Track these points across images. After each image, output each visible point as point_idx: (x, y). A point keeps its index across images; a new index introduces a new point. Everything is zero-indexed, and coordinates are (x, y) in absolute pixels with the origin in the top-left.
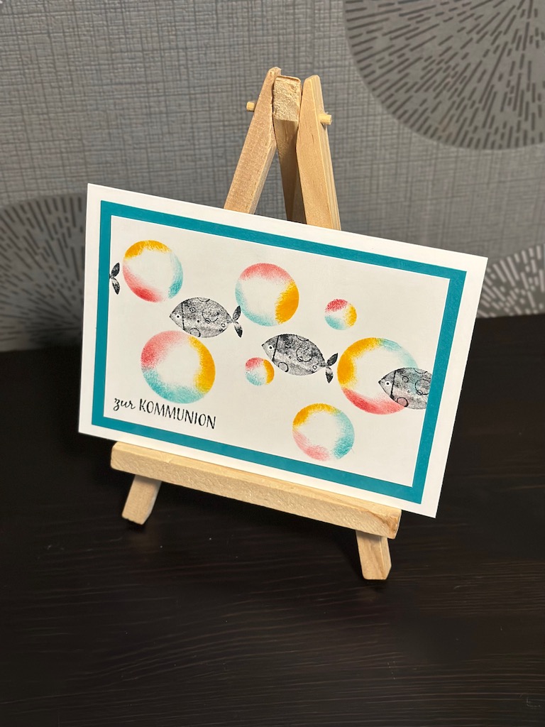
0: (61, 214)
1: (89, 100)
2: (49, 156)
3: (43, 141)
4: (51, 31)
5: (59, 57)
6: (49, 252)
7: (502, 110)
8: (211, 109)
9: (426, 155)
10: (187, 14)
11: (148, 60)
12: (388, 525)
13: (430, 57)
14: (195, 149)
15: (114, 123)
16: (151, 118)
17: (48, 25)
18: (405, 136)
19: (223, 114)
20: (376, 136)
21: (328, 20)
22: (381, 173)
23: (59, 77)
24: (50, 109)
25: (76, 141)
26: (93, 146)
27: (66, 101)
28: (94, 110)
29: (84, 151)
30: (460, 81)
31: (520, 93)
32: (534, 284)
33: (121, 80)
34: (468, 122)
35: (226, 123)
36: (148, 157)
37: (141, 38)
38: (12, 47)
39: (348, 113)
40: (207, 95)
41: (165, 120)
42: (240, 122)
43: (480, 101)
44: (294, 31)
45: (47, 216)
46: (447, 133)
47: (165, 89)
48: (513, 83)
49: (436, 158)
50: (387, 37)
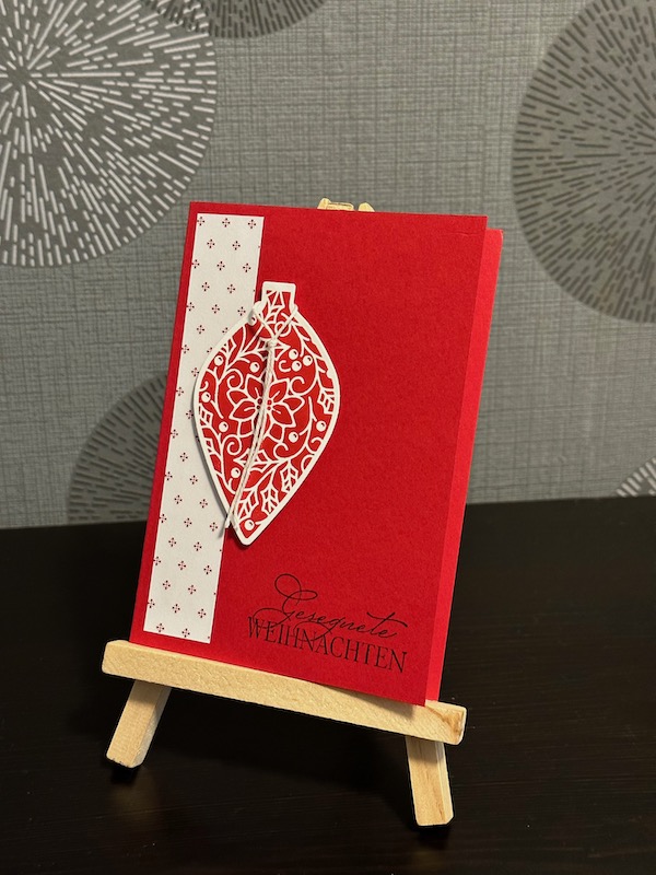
9: (589, 326)
10: (369, 174)
17: (241, 180)
18: (569, 304)
20: (540, 303)
21: (496, 184)
30: (619, 249)
34: (628, 293)
43: (639, 272)
44: (466, 194)
49: (599, 330)
50: (551, 203)
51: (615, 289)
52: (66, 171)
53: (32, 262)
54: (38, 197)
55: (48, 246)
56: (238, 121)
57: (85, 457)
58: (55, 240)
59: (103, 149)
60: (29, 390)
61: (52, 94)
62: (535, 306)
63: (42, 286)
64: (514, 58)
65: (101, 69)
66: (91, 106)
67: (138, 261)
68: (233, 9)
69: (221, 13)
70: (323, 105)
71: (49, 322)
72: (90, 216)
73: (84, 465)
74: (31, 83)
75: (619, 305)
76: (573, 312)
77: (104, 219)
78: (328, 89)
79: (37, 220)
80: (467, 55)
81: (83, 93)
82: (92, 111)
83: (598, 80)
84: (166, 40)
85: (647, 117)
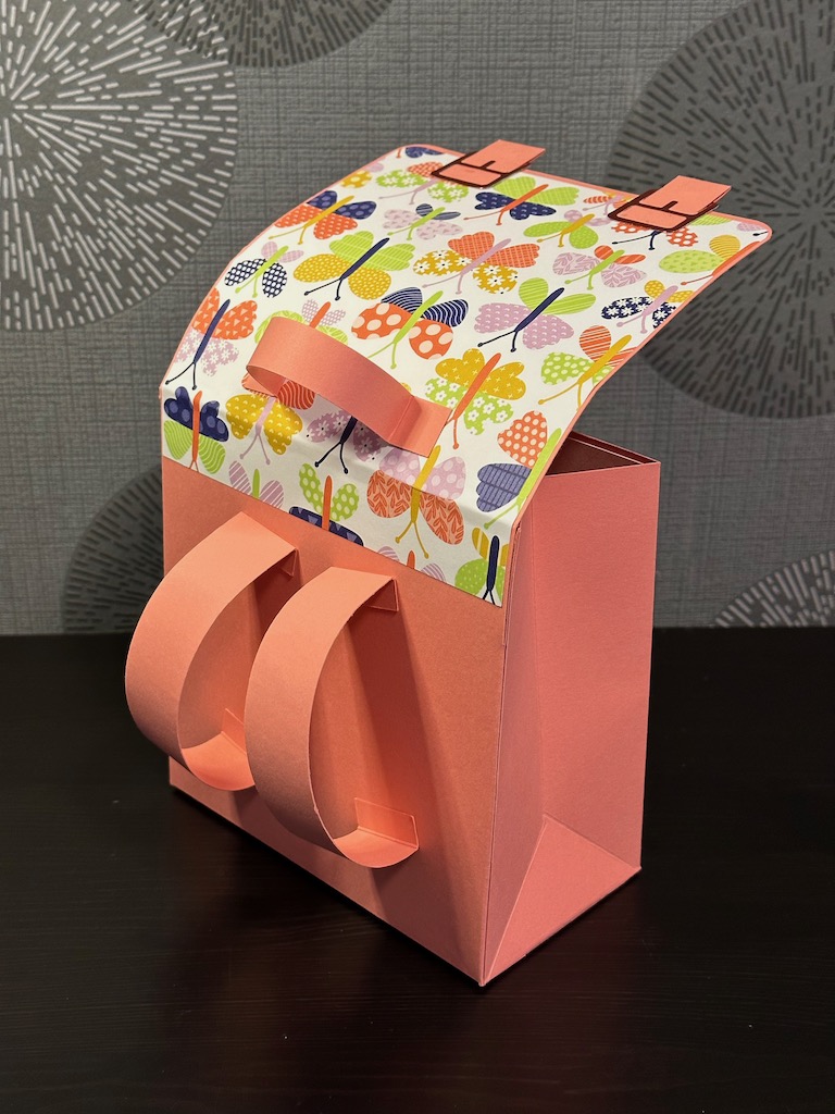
9: (691, 419)
18: (666, 392)
43: (755, 357)
46: (715, 393)
48: (794, 336)
51: (725, 375)
52: (57, 220)
53: (18, 325)
54: (24, 251)
55: (37, 306)
56: (263, 166)
57: (83, 551)
58: (45, 300)
59: (101, 195)
60: (16, 472)
61: (39, 129)
62: (624, 393)
63: (29, 353)
64: (603, 97)
65: (98, 101)
66: (86, 144)
67: (143, 327)
68: (258, 33)
69: (244, 37)
70: (367, 148)
71: (38, 395)
72: (86, 273)
73: (83, 560)
74: (15, 116)
75: (728, 397)
76: (672, 402)
77: (103, 277)
78: (373, 130)
79: (24, 276)
80: (544, 92)
81: (77, 129)
82: (88, 150)
83: (708, 125)
84: (177, 67)
85: (769, 171)
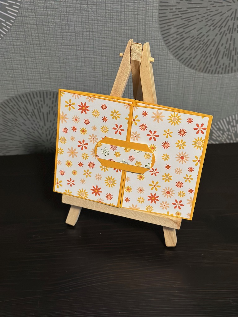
0: (39, 99)
1: (52, 52)
2: (35, 75)
3: (33, 69)
4: (37, 24)
5: (41, 34)
6: (33, 114)
7: (222, 58)
8: (102, 56)
9: (191, 76)
10: (94, 17)
11: (77, 36)
12: (177, 224)
13: (193, 36)
14: (95, 73)
15: (62, 61)
16: (77, 60)
17: (36, 21)
18: (182, 68)
19: (107, 58)
20: (170, 68)
21: (151, 21)
22: (172, 83)
23: (40, 42)
24: (36, 55)
25: (46, 69)
26: (53, 71)
27: (43, 52)
28: (54, 56)
29: (49, 73)
30: (205, 46)
31: (230, 52)
32: (234, 130)
33: (66, 44)
34: (208, 63)
35: (108, 62)
36: (76, 75)
37: (75, 27)
38: (21, 30)
39: (159, 59)
40: (101, 51)
41: (83, 60)
42: (114, 62)
43: (213, 55)
44: (138, 25)
45: (33, 100)
46: (199, 67)
47: (83, 48)
48: (227, 47)
49: (195, 78)
50: (176, 28)
51: (203, 61)
75: (204, 68)
76: (184, 71)
